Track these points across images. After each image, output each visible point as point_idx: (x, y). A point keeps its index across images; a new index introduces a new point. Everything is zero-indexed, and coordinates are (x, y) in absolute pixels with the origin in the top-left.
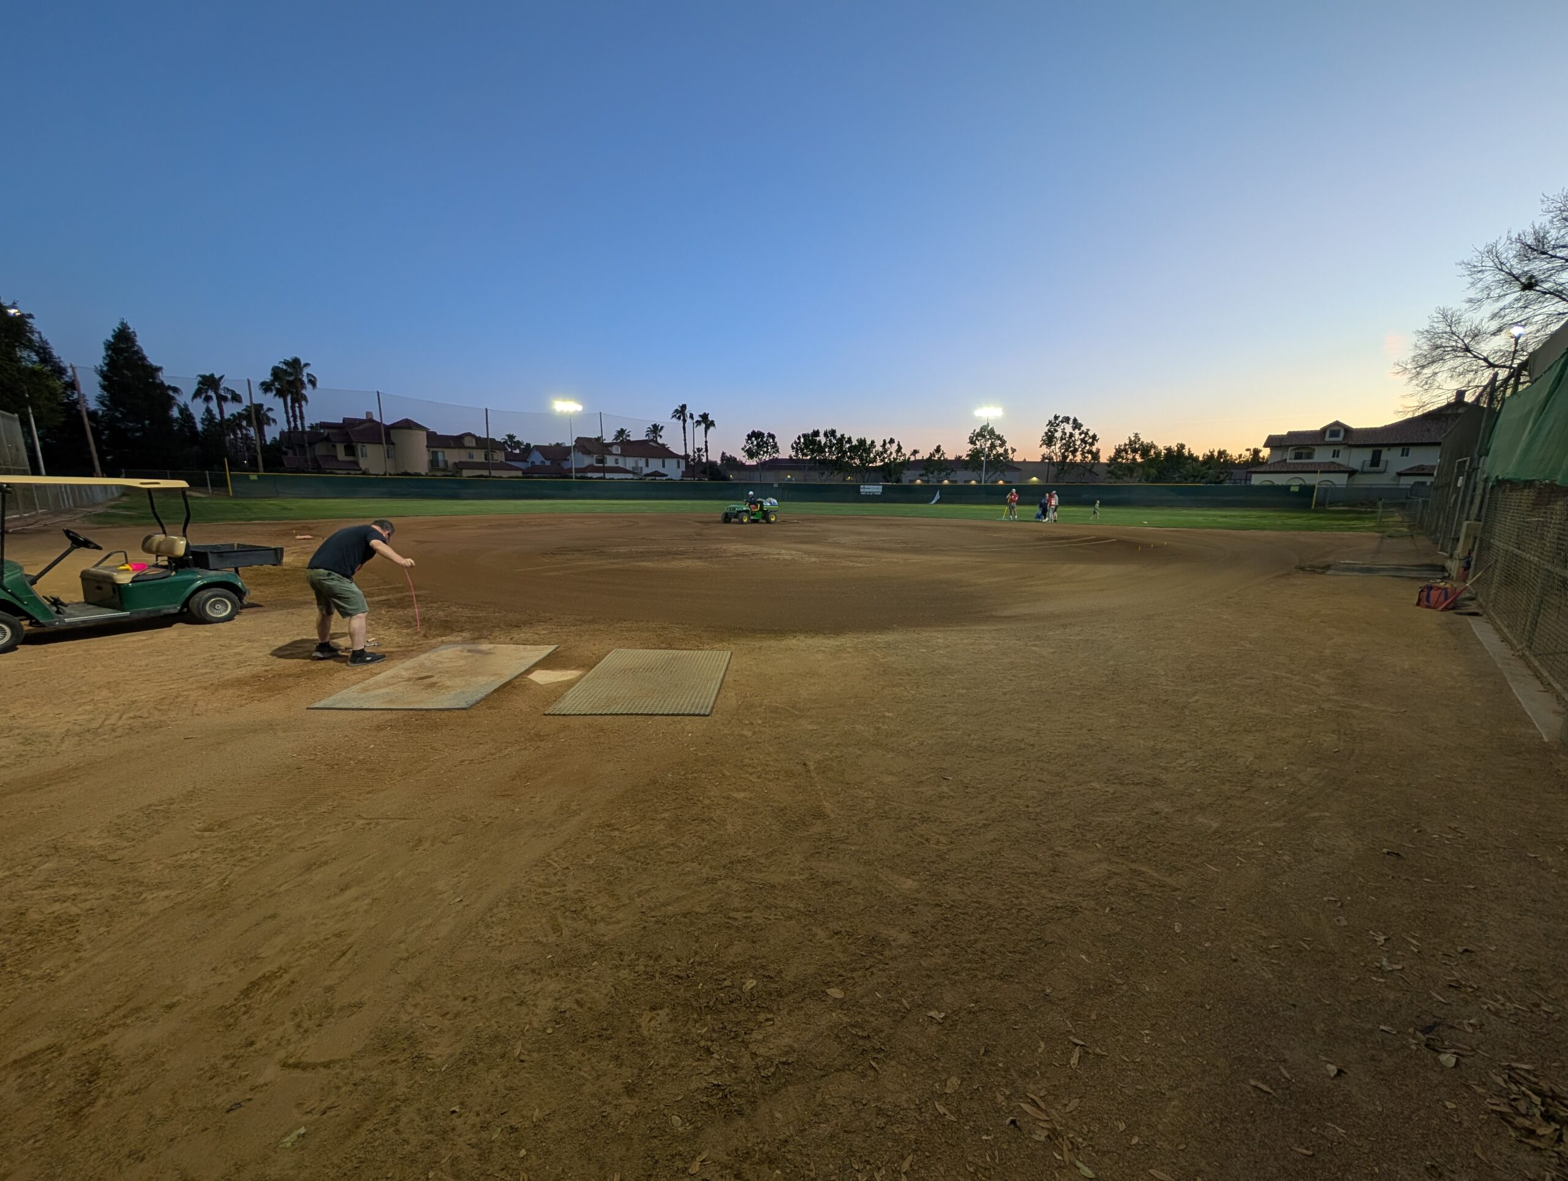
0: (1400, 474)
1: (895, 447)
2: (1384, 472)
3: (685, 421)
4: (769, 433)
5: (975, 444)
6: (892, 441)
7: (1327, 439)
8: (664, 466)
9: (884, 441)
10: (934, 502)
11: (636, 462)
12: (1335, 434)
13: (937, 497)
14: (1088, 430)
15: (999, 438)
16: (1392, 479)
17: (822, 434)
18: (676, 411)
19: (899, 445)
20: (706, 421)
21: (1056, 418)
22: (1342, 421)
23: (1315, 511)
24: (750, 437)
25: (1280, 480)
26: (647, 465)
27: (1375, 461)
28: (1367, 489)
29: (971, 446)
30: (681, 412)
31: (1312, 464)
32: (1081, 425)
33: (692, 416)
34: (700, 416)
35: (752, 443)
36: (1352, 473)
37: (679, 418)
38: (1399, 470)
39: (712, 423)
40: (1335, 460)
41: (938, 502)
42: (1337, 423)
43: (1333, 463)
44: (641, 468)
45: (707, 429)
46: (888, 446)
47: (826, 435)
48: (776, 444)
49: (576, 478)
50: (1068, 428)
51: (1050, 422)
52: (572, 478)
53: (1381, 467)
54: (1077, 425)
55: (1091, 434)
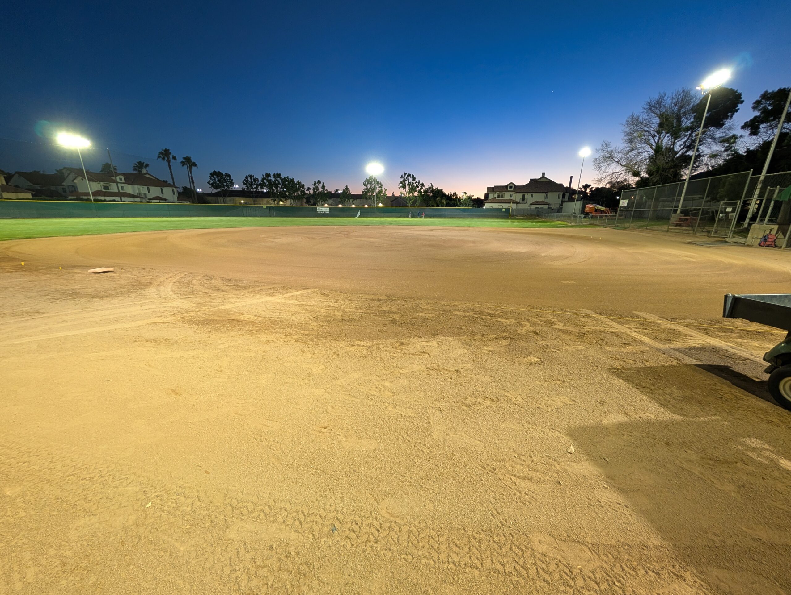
0: (531, 204)
1: (321, 185)
2: (526, 203)
3: (169, 161)
4: (226, 173)
5: (366, 186)
6: (319, 182)
7: (509, 189)
8: (162, 193)
9: (315, 182)
10: (357, 216)
11: (139, 189)
12: (511, 187)
13: (359, 214)
14: (419, 181)
15: (378, 183)
16: (529, 206)
17: (272, 176)
18: (161, 153)
19: (323, 185)
20: (188, 162)
21: (405, 174)
22: (513, 182)
23: (511, 219)
24: (212, 175)
25: (496, 206)
26: (149, 192)
27: (523, 199)
28: (523, 210)
29: (365, 187)
30: (165, 154)
31: (504, 200)
32: (416, 179)
33: (174, 158)
34: (184, 158)
35: (215, 179)
36: (517, 203)
37: (164, 159)
38: (530, 203)
39: (194, 164)
40: (511, 198)
41: (360, 217)
42: (511, 183)
43: (511, 199)
44: (145, 194)
45: (191, 168)
46: (317, 185)
47: (274, 176)
48: (232, 180)
49: (95, 200)
50: (411, 180)
51: (402, 176)
52: (90, 200)
53: (525, 200)
54: (414, 179)
55: (421, 183)
